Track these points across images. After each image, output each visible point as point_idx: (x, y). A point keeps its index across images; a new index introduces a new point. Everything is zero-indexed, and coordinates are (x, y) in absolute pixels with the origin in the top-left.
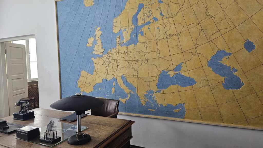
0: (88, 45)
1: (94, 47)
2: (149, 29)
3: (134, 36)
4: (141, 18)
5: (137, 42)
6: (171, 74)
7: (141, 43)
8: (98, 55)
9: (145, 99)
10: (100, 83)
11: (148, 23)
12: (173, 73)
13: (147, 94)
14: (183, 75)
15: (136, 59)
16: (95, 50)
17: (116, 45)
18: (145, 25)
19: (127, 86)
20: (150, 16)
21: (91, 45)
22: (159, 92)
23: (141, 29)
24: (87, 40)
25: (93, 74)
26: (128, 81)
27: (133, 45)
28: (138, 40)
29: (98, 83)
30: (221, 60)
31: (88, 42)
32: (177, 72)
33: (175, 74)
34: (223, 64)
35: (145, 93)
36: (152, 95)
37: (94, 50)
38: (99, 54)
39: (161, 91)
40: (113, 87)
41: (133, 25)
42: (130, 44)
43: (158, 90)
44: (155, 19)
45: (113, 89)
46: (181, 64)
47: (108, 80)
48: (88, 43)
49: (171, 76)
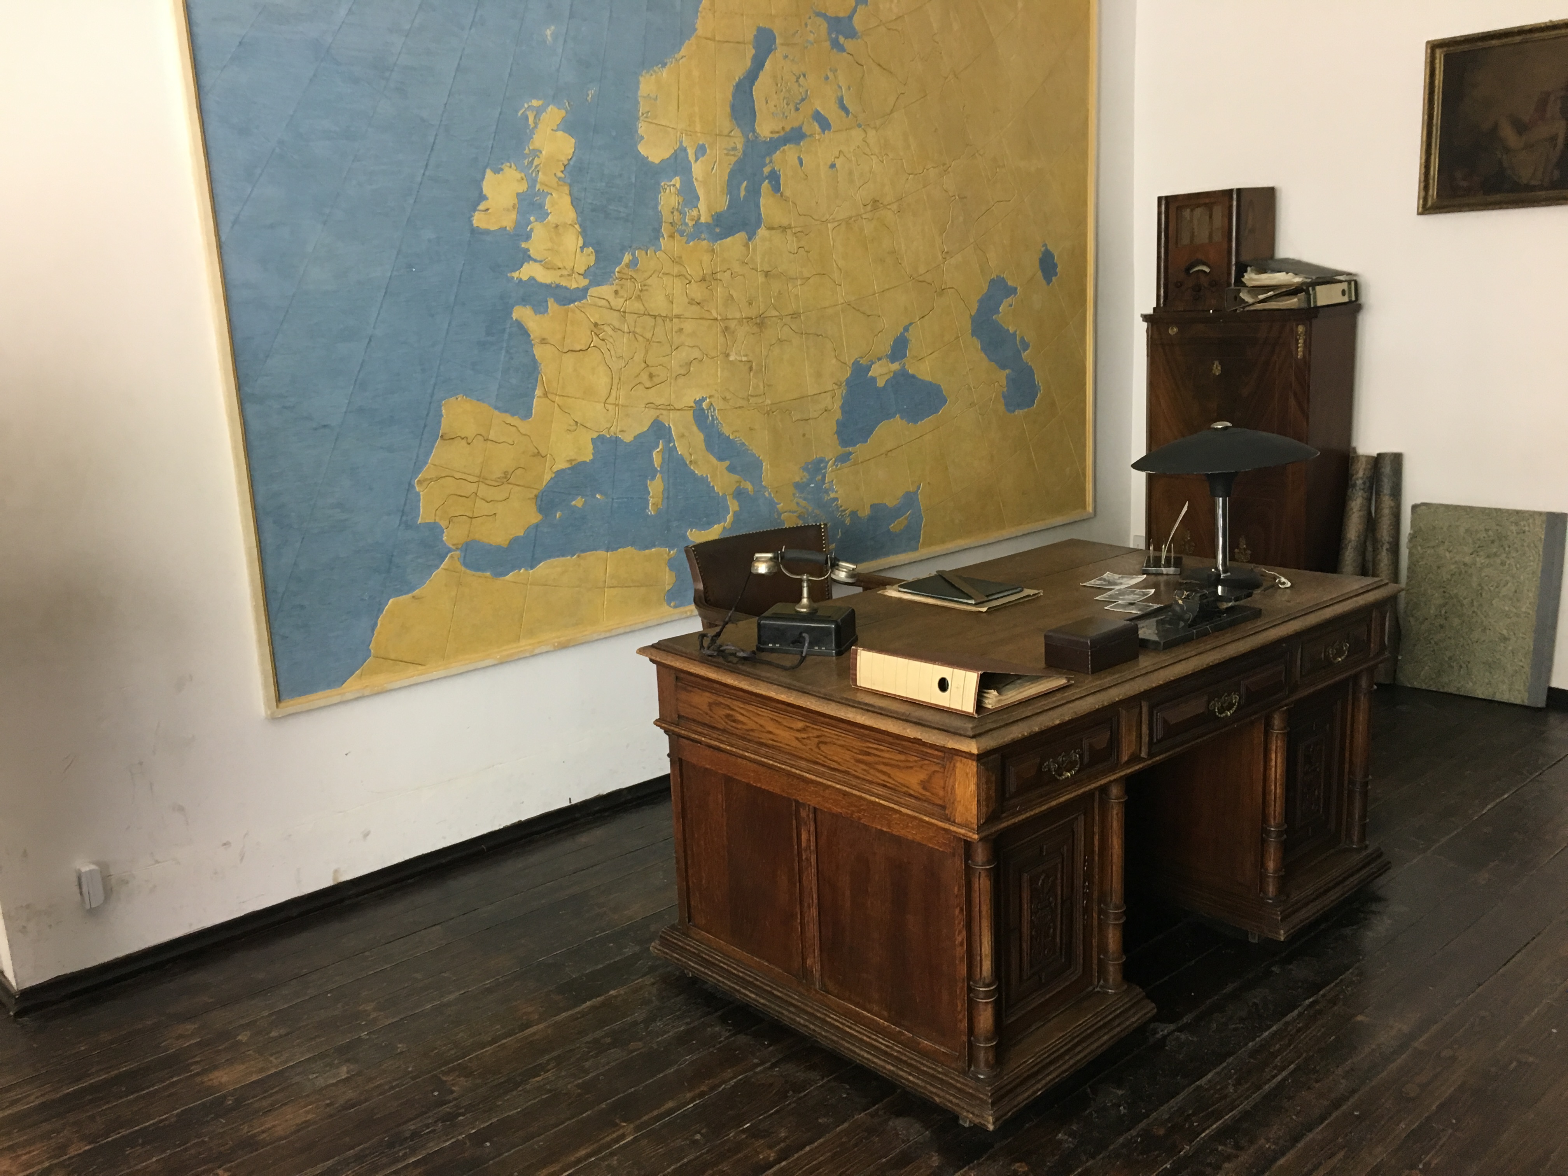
0: (479, 220)
1: (528, 237)
2: (801, 163)
3: (743, 193)
4: (767, 102)
5: (759, 222)
6: (881, 372)
7: (772, 228)
8: (558, 286)
9: (798, 503)
10: (577, 468)
11: (795, 136)
12: (884, 370)
13: (805, 480)
14: (913, 376)
15: (753, 313)
16: (532, 253)
17: (657, 234)
18: (786, 145)
19: (721, 459)
20: (803, 100)
21: (508, 221)
22: (843, 458)
23: (771, 162)
24: (478, 184)
25: (527, 414)
26: (726, 431)
27: (741, 236)
28: (760, 214)
29: (567, 465)
30: (998, 313)
31: (482, 198)
32: (896, 366)
33: (892, 374)
34: (1003, 325)
35: (797, 479)
36: (824, 477)
37: (527, 257)
38: (564, 283)
39: (850, 453)
40: (653, 478)
41: (737, 132)
42: (729, 231)
43: (840, 450)
44: (824, 124)
45: (656, 487)
46: (906, 329)
47: (628, 438)
48: (481, 207)
49: (881, 383)
